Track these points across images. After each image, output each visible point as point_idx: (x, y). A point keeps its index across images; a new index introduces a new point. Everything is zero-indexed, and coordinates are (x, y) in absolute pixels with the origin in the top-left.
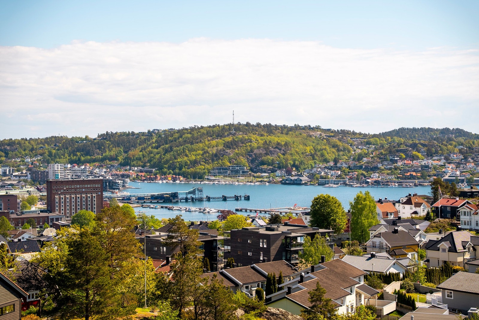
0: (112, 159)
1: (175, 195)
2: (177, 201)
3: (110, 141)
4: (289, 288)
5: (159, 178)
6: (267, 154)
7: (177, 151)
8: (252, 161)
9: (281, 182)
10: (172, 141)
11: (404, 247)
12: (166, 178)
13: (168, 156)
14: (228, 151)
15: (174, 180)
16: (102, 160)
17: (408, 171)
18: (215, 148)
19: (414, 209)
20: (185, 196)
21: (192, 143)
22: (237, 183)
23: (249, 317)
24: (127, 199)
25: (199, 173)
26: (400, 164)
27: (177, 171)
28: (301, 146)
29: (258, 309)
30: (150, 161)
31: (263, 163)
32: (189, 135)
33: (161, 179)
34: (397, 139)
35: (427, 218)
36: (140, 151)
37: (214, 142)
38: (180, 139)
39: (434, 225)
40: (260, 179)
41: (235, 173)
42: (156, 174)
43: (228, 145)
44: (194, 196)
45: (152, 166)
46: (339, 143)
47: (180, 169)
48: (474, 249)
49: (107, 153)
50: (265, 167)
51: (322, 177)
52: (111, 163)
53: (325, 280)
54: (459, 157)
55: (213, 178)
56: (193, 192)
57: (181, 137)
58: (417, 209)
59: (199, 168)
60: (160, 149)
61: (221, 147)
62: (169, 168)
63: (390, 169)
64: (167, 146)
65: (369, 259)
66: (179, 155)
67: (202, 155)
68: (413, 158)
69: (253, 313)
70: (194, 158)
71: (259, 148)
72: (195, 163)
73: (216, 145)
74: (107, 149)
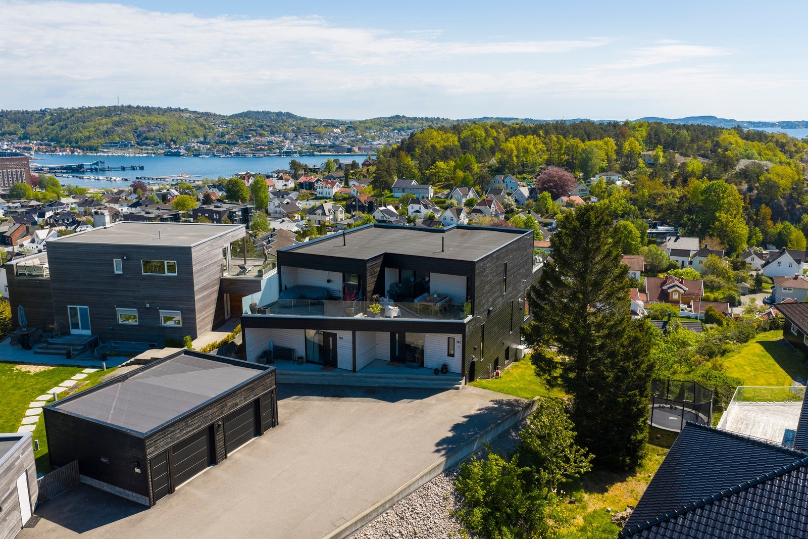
0: (11, 134)
1: (81, 166)
2: (84, 171)
3: (7, 118)
5: (58, 150)
6: (149, 131)
7: (72, 129)
8: (138, 136)
9: (164, 153)
10: (65, 120)
12: (65, 151)
13: (64, 132)
14: (117, 129)
15: (73, 152)
16: (3, 134)
17: (259, 145)
18: (105, 126)
19: (285, 183)
20: (90, 167)
21: (84, 122)
22: (128, 155)
24: (40, 170)
25: (93, 147)
26: (252, 140)
27: (74, 144)
28: (176, 125)
30: (47, 136)
31: (146, 138)
32: (80, 115)
33: (60, 151)
34: (247, 120)
35: (295, 189)
36: (38, 127)
37: (104, 121)
38: (73, 118)
39: (301, 194)
40: (146, 152)
41: (124, 146)
42: (55, 147)
43: (117, 124)
44: (98, 167)
45: (52, 140)
46: (204, 123)
47: (77, 143)
48: (335, 213)
49: (6, 129)
50: (148, 141)
51: (196, 150)
52: (11, 137)
54: (291, 135)
55: (106, 150)
56: (97, 164)
57: (73, 116)
58: (287, 183)
59: (93, 142)
60: (55, 126)
61: (110, 126)
62: (66, 142)
63: (246, 144)
64: (61, 123)
65: (281, 223)
66: (74, 131)
67: (95, 131)
68: (261, 135)
70: (87, 134)
71: (142, 126)
72: (89, 138)
73: (105, 123)
74: (5, 125)
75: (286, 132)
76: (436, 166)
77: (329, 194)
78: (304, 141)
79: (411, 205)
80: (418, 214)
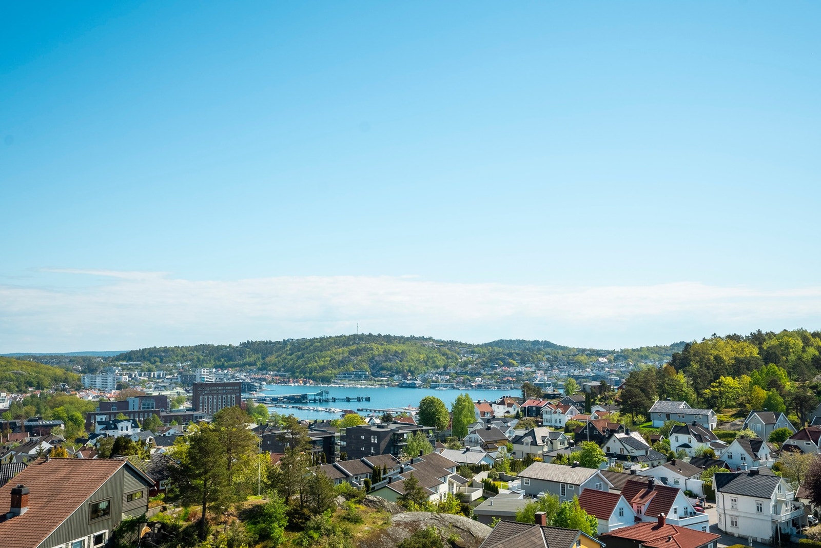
0: (251, 364)
1: (304, 397)
2: (307, 402)
3: (250, 349)
4: (390, 479)
5: (291, 381)
6: (386, 361)
7: (308, 358)
8: (373, 368)
9: (398, 385)
10: (304, 349)
11: (495, 442)
12: (297, 382)
13: (300, 362)
14: (353, 358)
15: (305, 383)
16: (243, 365)
17: (506, 376)
18: (341, 355)
19: (507, 409)
20: (313, 398)
21: (321, 351)
22: (359, 386)
23: (350, 504)
24: (263, 400)
25: (327, 377)
26: (498, 370)
27: (308, 375)
28: (416, 355)
29: (357, 497)
30: (284, 366)
31: (383, 369)
32: (319, 344)
33: (293, 382)
34: (496, 349)
35: (517, 416)
36: (276, 358)
37: (340, 350)
38: (311, 347)
39: (522, 422)
40: (380, 383)
41: (358, 378)
42: (289, 378)
43: (353, 353)
44: (321, 398)
45: (286, 371)
46: (448, 352)
47: (311, 373)
48: (552, 443)
49: (248, 359)
50: (384, 372)
51: (433, 381)
52: (251, 368)
53: (422, 471)
54: (546, 365)
55: (339, 382)
56: (321, 394)
57: (312, 345)
58: (510, 409)
59: (328, 373)
60: (293, 356)
61: (346, 355)
62: (300, 373)
63: (491, 374)
64: (299, 353)
65: (465, 452)
66: (309, 361)
67: (330, 361)
68: (510, 365)
69: (353, 500)
70: (322, 364)
71: (379, 355)
72: (323, 368)
73: (342, 353)
74: (247, 356)
75: (540, 360)
76: (720, 383)
77: (560, 422)
78: (561, 372)
79: (675, 435)
80: (687, 450)
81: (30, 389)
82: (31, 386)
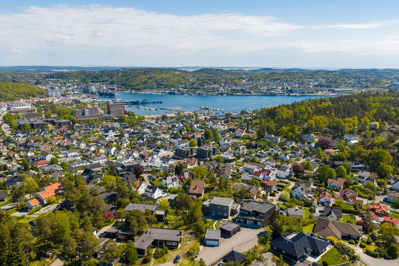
0: (106, 81)
1: (138, 102)
2: (139, 104)
3: (105, 74)
6: (162, 82)
7: (131, 80)
8: (157, 84)
9: (168, 93)
12: (128, 90)
13: (128, 82)
14: (149, 81)
15: (131, 91)
16: (103, 81)
17: (209, 90)
18: (144, 80)
21: (136, 77)
22: (154, 93)
25: (140, 89)
26: (206, 86)
27: (132, 87)
28: (173, 79)
30: (121, 83)
31: (161, 85)
32: (134, 74)
33: (126, 91)
34: (204, 75)
36: (117, 79)
37: (144, 77)
40: (161, 91)
41: (152, 89)
42: (124, 89)
43: (149, 78)
45: (122, 85)
46: (185, 77)
47: (133, 87)
49: (104, 79)
50: (161, 86)
51: (182, 92)
54: (223, 84)
55: (144, 91)
56: (144, 100)
57: (131, 74)
59: (139, 87)
60: (124, 79)
61: (146, 79)
62: (129, 86)
63: (203, 89)
64: (126, 77)
66: (132, 82)
67: (140, 82)
68: (210, 84)
70: (137, 83)
71: (159, 80)
72: (138, 85)
73: (144, 78)
74: (104, 77)
75: (221, 82)
76: (282, 129)
78: (229, 87)
81: (30, 97)
82: (30, 96)
